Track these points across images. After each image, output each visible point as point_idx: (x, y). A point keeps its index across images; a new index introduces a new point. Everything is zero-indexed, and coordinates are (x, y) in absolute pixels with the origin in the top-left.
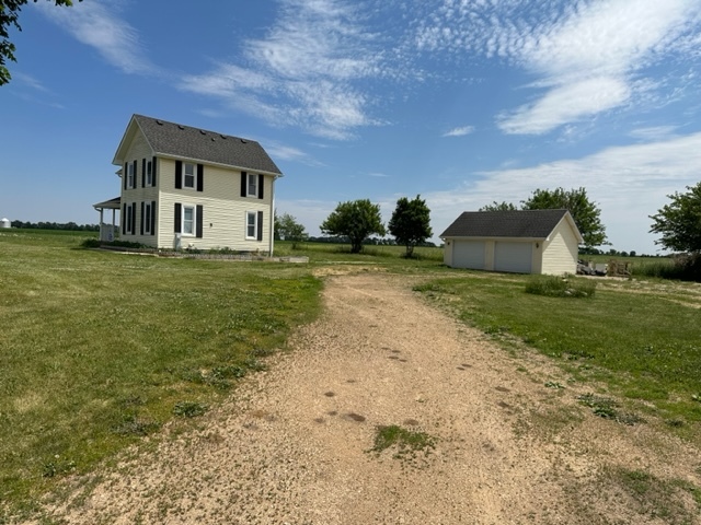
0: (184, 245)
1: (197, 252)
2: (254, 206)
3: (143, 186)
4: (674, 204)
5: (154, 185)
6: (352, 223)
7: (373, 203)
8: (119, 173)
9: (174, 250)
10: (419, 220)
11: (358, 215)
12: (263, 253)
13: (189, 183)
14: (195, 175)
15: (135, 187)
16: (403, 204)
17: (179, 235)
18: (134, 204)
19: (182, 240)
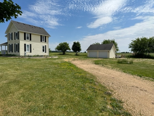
0: (27, 54)
1: (31, 56)
2: (44, 44)
3: (15, 39)
4: (133, 42)
5: (18, 39)
6: (63, 48)
7: (67, 43)
8: (6, 36)
9: (25, 56)
10: (78, 47)
11: (64, 46)
12: (47, 56)
13: (28, 39)
14: (29, 36)
15: (12, 40)
16: (75, 43)
17: (26, 52)
18: (12, 44)
19: (26, 53)
